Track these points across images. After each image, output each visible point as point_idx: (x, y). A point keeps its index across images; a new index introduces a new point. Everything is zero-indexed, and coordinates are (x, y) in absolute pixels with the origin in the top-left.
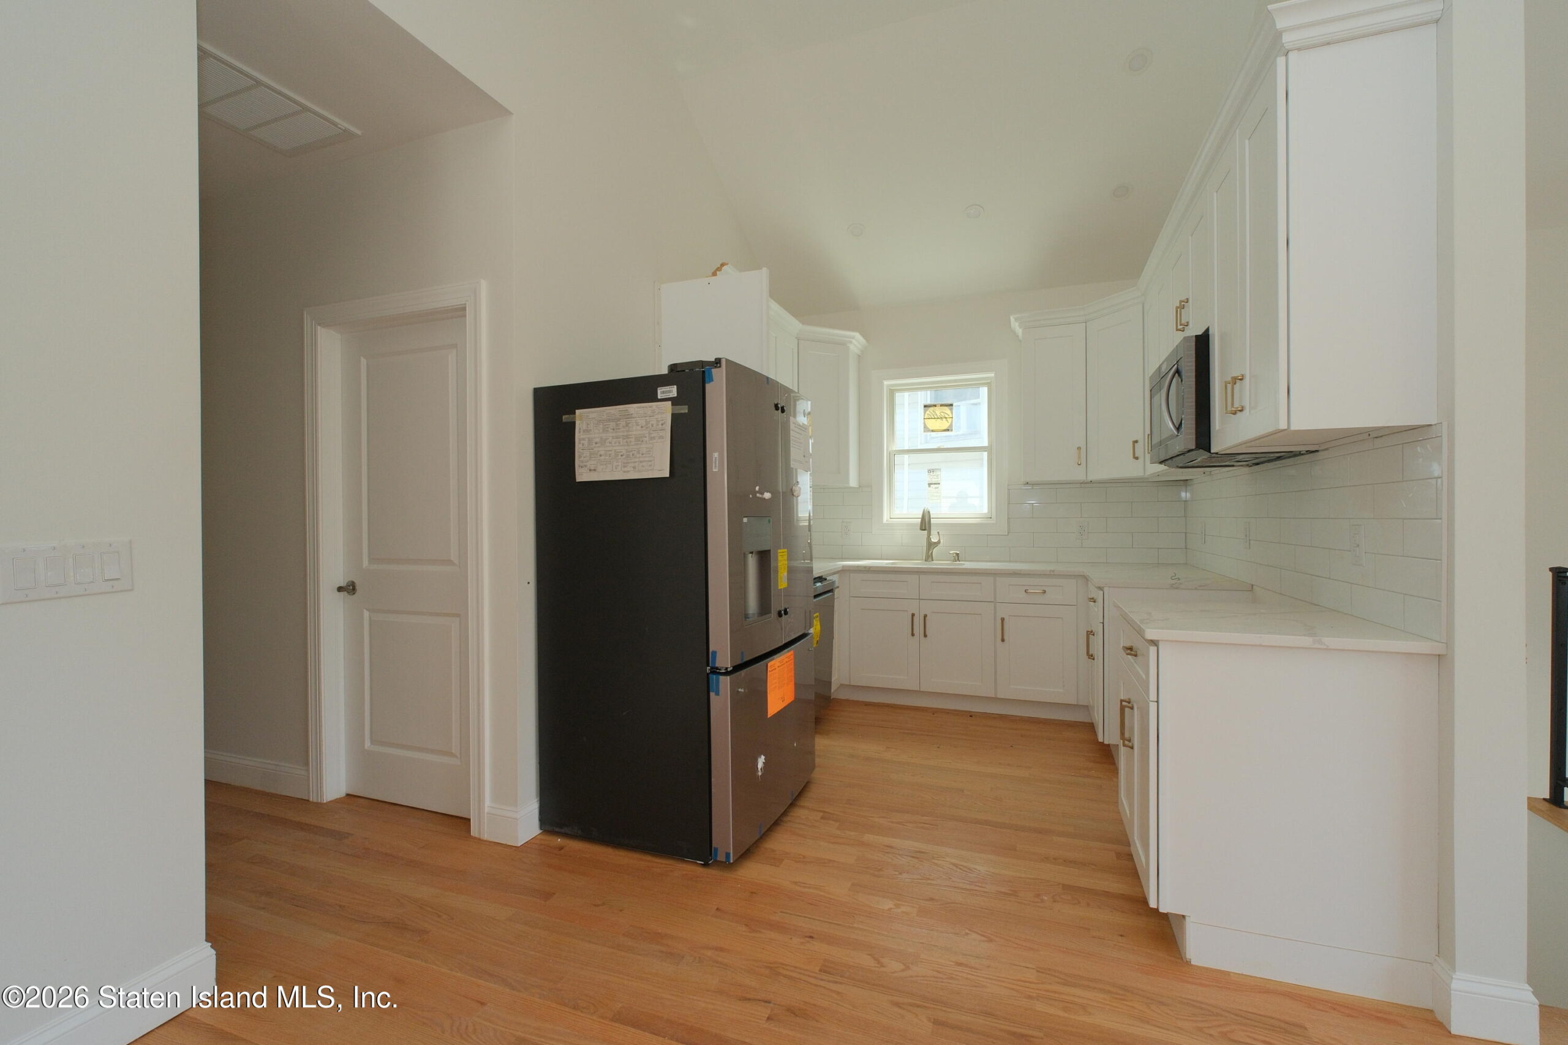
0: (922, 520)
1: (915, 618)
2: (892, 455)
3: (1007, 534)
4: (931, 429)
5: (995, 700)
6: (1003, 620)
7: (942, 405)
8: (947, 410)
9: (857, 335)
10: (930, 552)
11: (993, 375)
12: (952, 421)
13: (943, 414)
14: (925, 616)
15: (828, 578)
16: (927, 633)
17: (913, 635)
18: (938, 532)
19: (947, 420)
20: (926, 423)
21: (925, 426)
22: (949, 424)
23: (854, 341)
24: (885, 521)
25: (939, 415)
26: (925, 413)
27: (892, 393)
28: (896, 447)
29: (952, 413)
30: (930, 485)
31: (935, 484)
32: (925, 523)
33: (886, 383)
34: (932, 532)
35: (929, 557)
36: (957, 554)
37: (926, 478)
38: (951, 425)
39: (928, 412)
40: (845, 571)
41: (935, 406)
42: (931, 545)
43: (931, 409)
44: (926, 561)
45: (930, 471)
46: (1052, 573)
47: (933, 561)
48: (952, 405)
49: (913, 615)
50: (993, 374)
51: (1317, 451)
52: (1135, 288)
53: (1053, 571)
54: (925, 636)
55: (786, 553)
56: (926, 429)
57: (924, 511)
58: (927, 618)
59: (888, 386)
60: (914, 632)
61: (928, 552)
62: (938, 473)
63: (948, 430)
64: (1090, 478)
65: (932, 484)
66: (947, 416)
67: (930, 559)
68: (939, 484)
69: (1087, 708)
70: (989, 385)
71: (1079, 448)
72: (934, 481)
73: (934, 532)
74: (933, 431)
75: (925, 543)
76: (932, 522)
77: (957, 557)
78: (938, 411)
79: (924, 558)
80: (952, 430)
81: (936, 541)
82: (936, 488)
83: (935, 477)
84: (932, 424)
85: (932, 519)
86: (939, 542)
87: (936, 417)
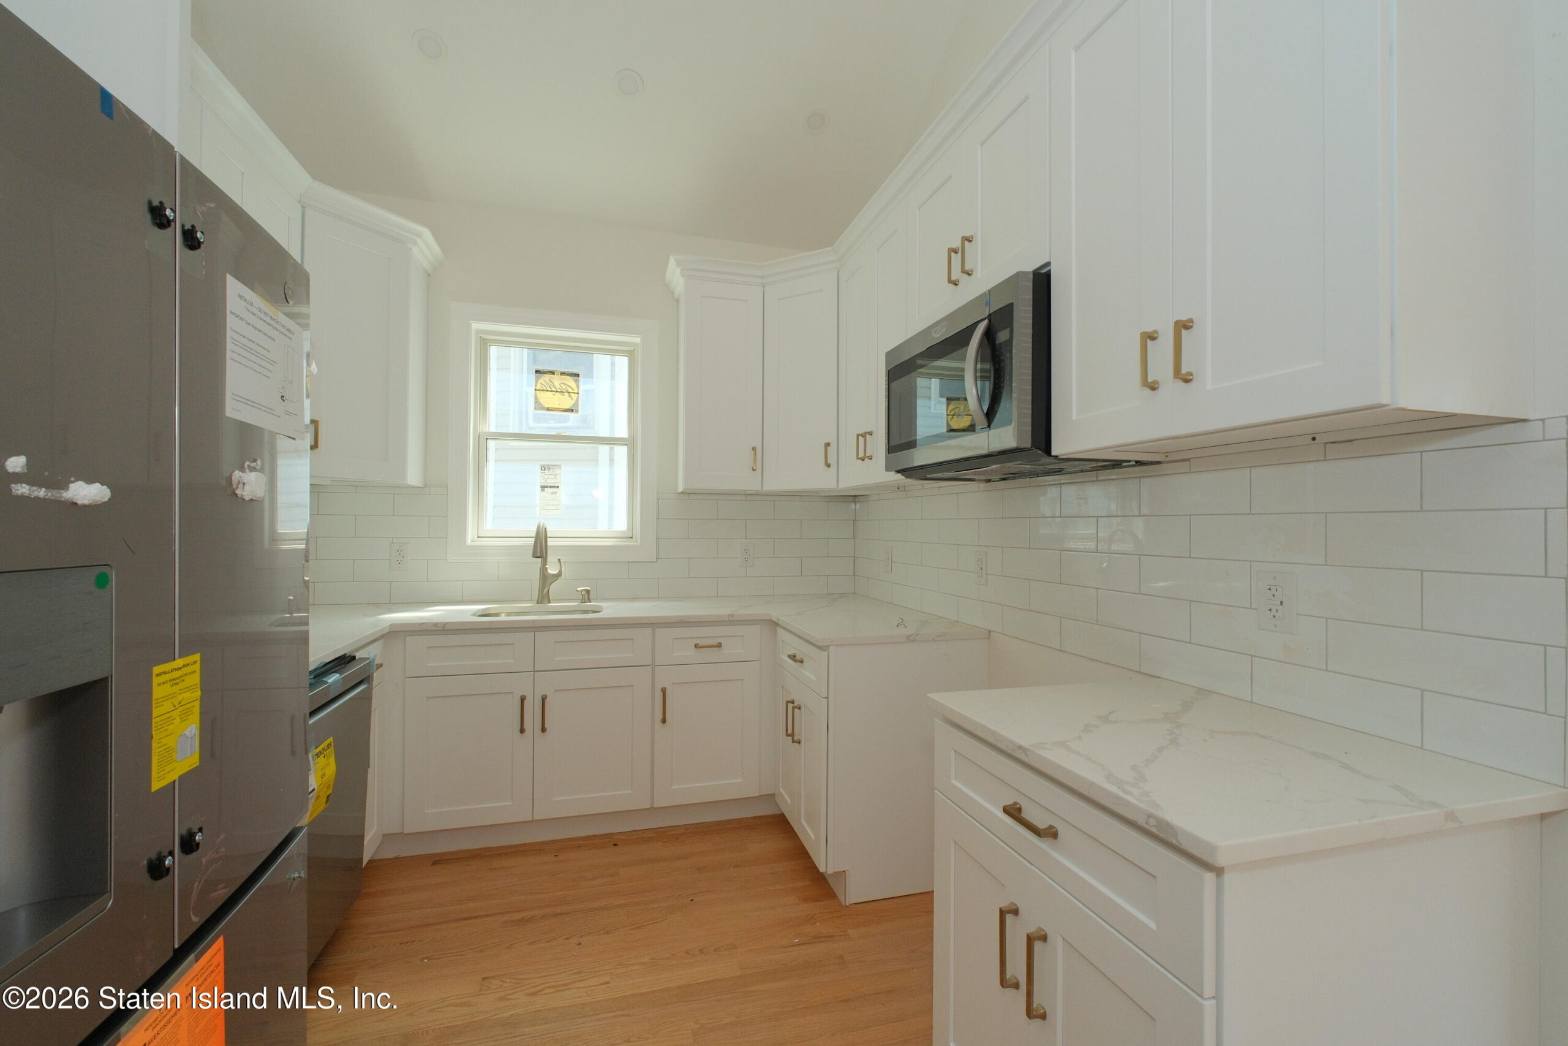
0: (536, 542)
1: (526, 702)
2: (483, 440)
3: (655, 560)
4: (546, 406)
5: (652, 810)
6: (664, 691)
7: (562, 373)
8: (570, 381)
9: (426, 232)
10: (546, 590)
11: (637, 340)
12: (578, 397)
13: (564, 386)
14: (544, 699)
15: (358, 655)
16: (547, 726)
17: (522, 731)
18: (559, 560)
19: (570, 396)
20: (538, 395)
21: (537, 402)
22: (574, 401)
23: (419, 241)
24: (469, 542)
25: (558, 386)
26: (537, 381)
27: (484, 345)
28: (492, 426)
29: (578, 387)
30: (543, 488)
31: (551, 487)
32: (540, 547)
33: (476, 326)
34: (549, 559)
35: (544, 597)
36: (588, 591)
37: (539, 479)
38: (576, 404)
39: (541, 381)
40: (396, 633)
41: (553, 373)
42: (546, 579)
43: (547, 377)
44: (538, 603)
45: (543, 468)
46: (731, 619)
47: (550, 603)
48: (578, 375)
49: (523, 699)
50: (639, 339)
51: (1158, 463)
52: (830, 248)
53: (732, 616)
54: (543, 730)
55: (197, 667)
56: (538, 405)
57: (539, 527)
58: (547, 701)
59: (479, 331)
60: (525, 727)
61: (542, 592)
62: (557, 471)
63: (572, 411)
64: (767, 488)
65: (547, 487)
66: (570, 390)
67: (546, 601)
68: (558, 487)
69: (771, 797)
70: (631, 355)
71: (754, 449)
72: (550, 482)
73: (551, 558)
74: (548, 409)
75: (537, 575)
76: (549, 543)
77: (587, 596)
78: (557, 381)
79: (536, 598)
80: (577, 412)
81: (556, 572)
82: (553, 493)
83: (552, 477)
84: (547, 399)
85: (549, 539)
86: (559, 574)
87: (554, 389)
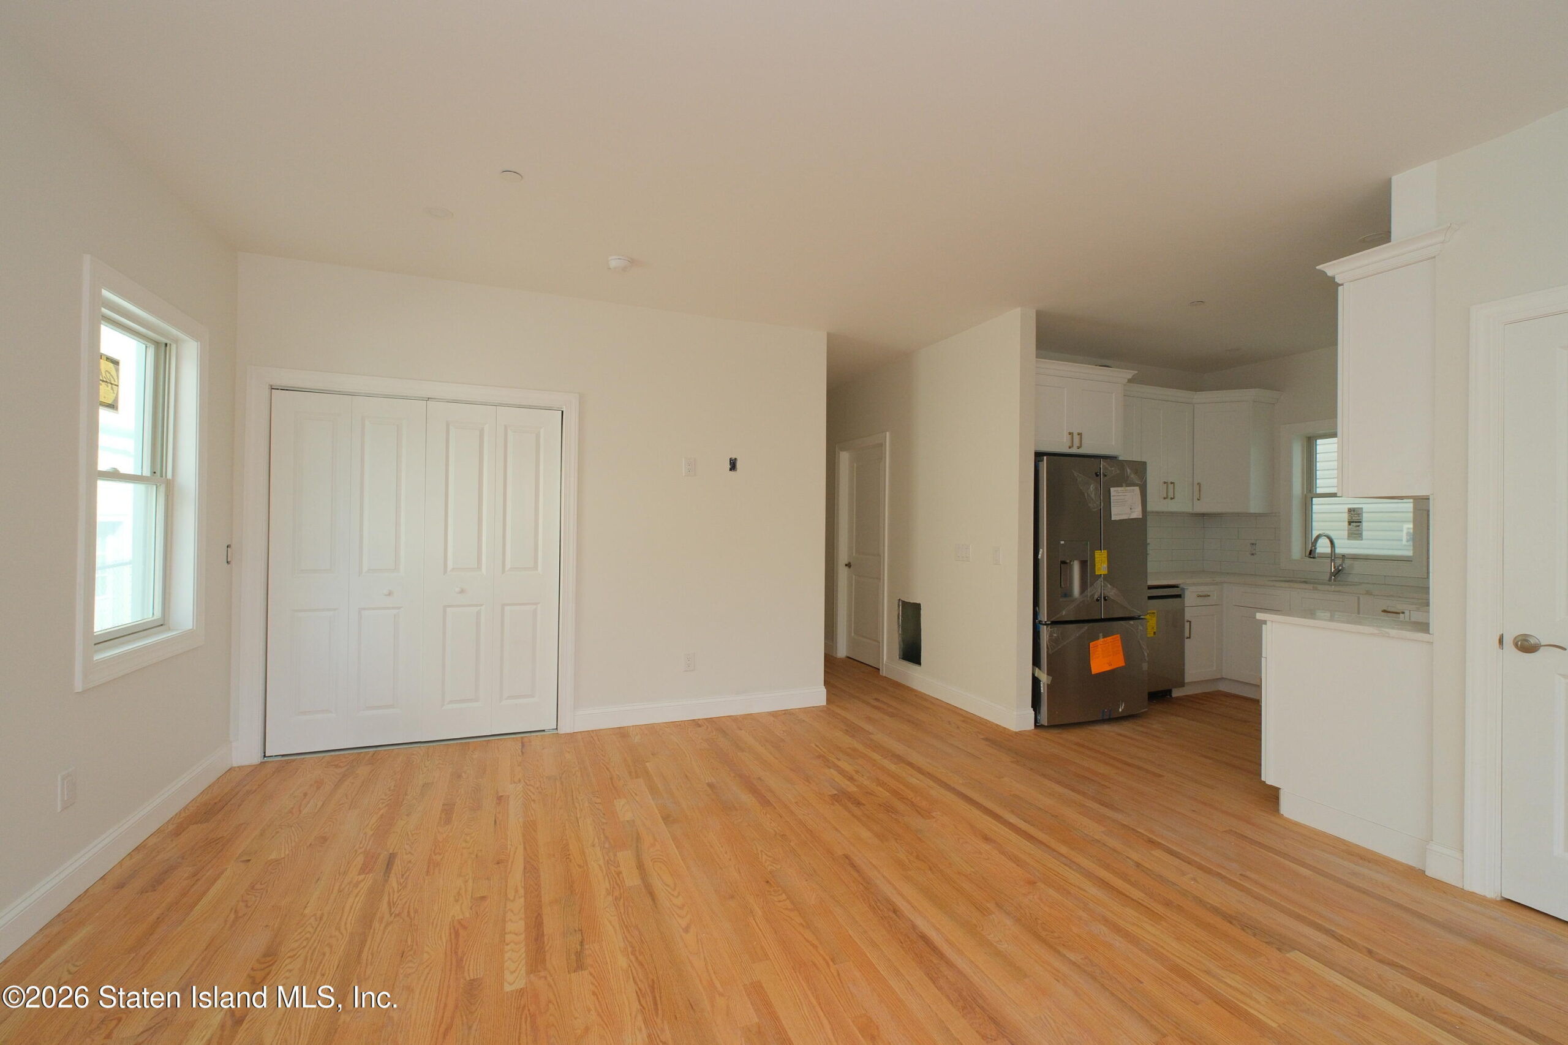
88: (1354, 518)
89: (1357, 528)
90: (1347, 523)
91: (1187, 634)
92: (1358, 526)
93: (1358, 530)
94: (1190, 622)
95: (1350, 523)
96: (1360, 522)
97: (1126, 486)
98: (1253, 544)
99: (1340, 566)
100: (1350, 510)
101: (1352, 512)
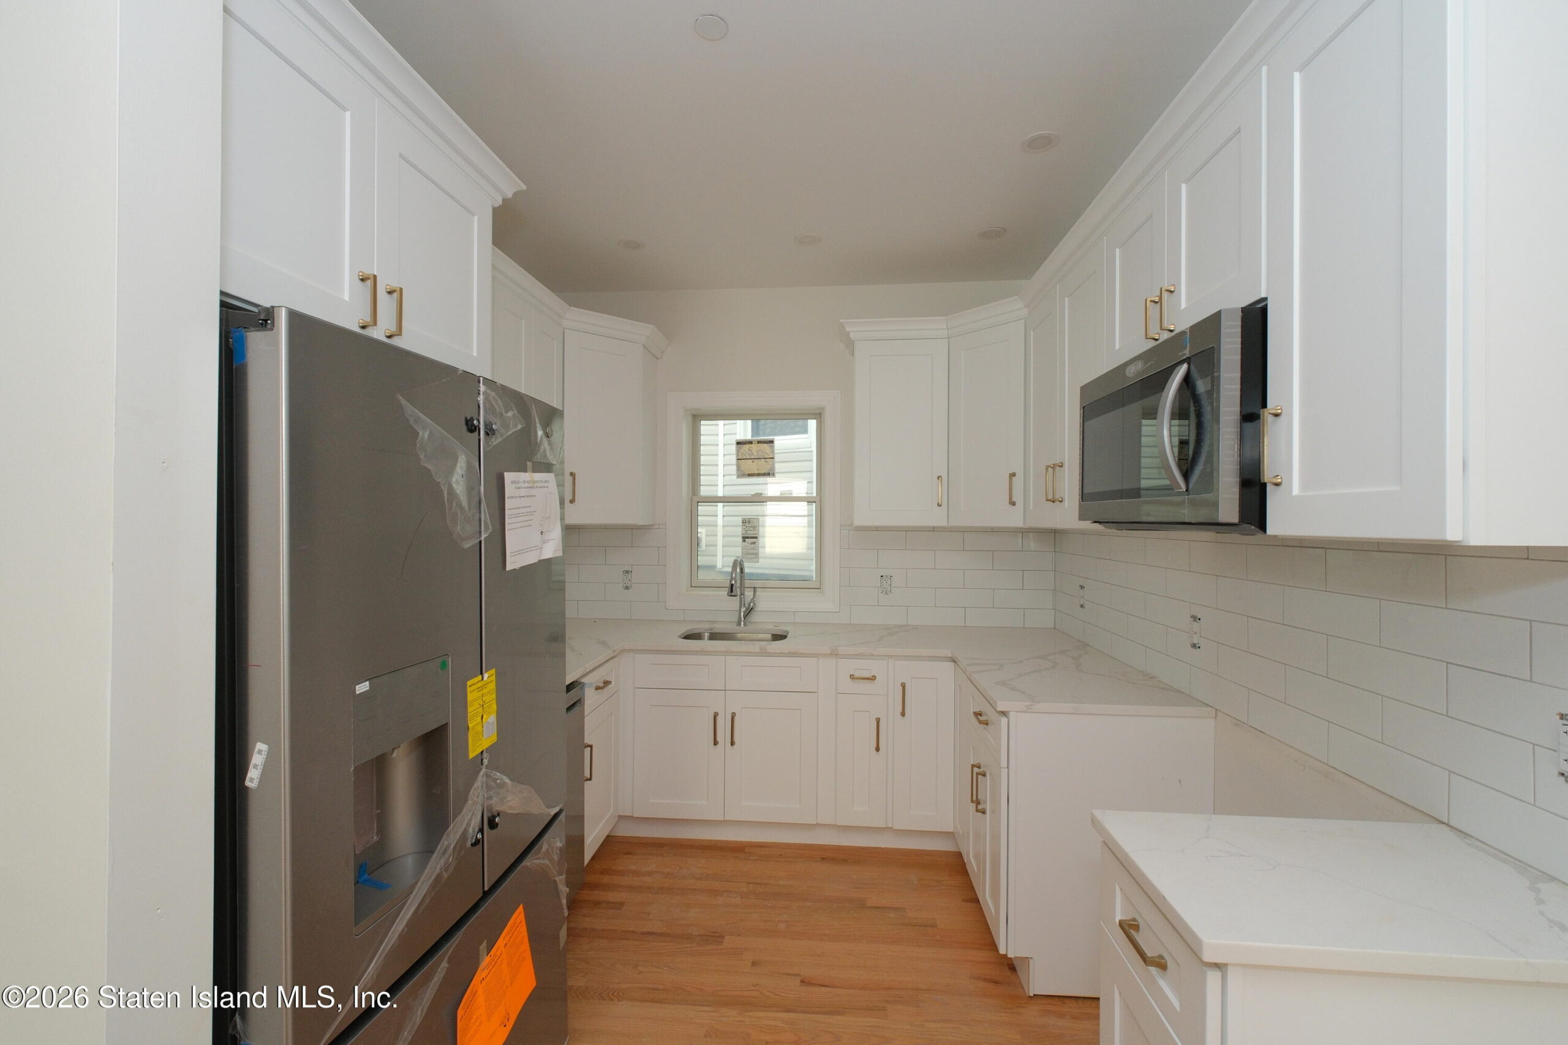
88: (749, 532)
89: (753, 545)
90: (740, 539)
91: (587, 774)
92: (754, 543)
93: (753, 549)
94: (591, 746)
95: (744, 538)
96: (756, 538)
97: (534, 471)
98: (627, 572)
99: (751, 602)
100: (744, 522)
101: (747, 524)
